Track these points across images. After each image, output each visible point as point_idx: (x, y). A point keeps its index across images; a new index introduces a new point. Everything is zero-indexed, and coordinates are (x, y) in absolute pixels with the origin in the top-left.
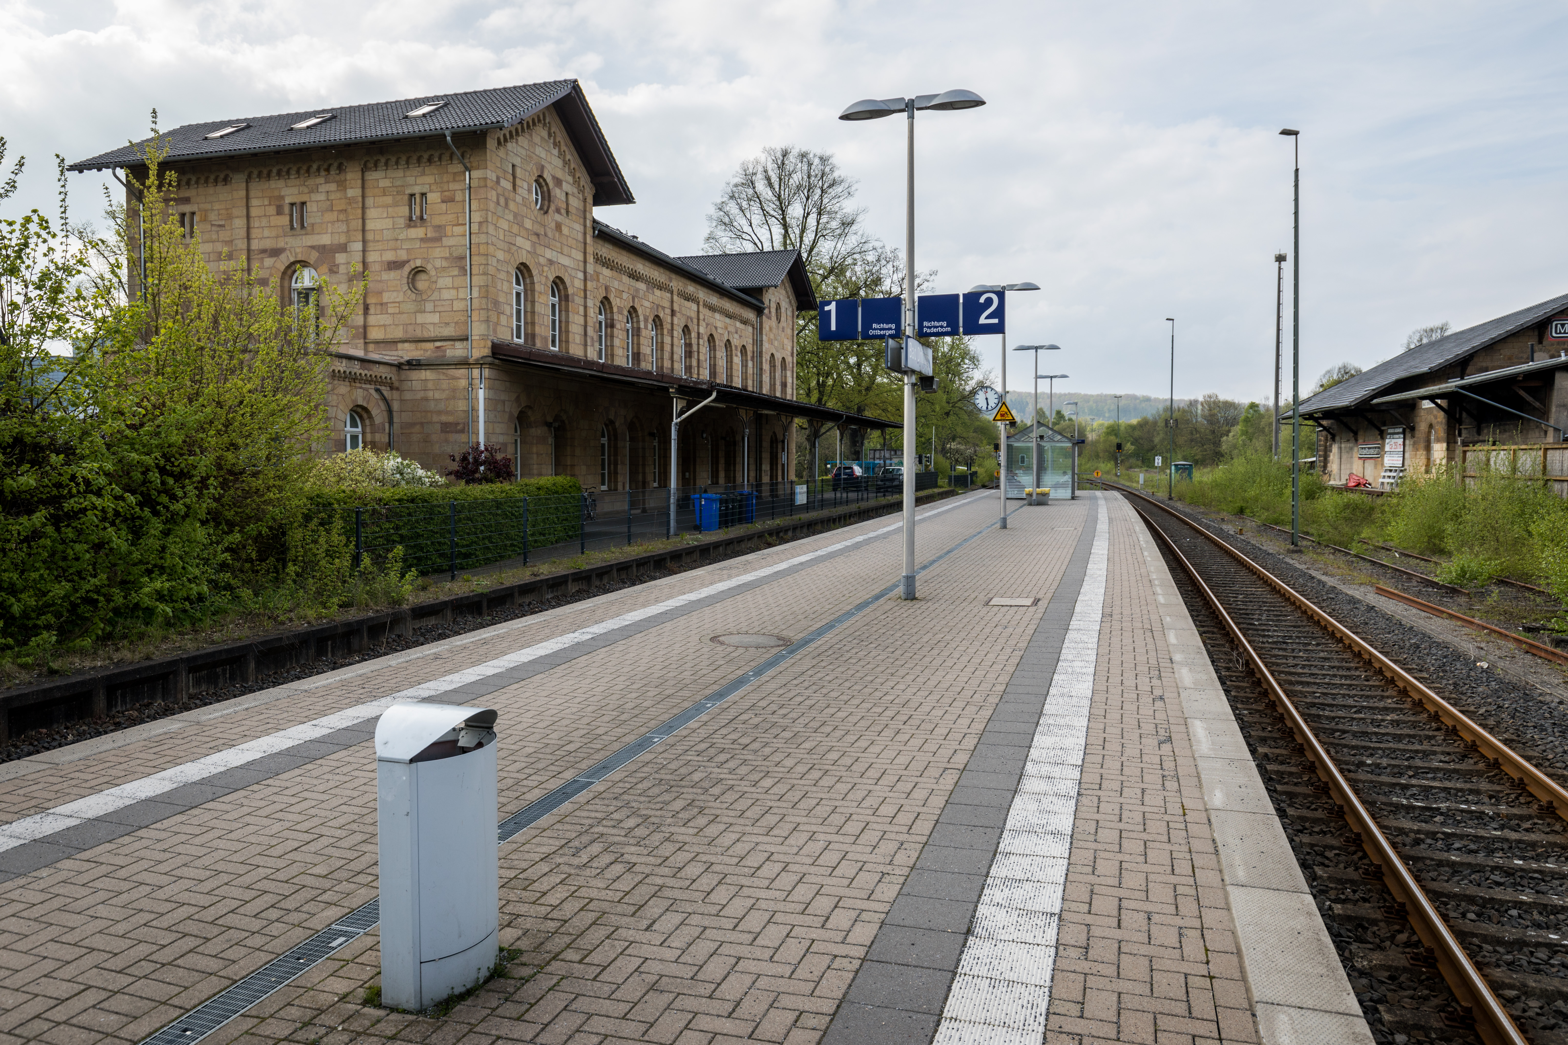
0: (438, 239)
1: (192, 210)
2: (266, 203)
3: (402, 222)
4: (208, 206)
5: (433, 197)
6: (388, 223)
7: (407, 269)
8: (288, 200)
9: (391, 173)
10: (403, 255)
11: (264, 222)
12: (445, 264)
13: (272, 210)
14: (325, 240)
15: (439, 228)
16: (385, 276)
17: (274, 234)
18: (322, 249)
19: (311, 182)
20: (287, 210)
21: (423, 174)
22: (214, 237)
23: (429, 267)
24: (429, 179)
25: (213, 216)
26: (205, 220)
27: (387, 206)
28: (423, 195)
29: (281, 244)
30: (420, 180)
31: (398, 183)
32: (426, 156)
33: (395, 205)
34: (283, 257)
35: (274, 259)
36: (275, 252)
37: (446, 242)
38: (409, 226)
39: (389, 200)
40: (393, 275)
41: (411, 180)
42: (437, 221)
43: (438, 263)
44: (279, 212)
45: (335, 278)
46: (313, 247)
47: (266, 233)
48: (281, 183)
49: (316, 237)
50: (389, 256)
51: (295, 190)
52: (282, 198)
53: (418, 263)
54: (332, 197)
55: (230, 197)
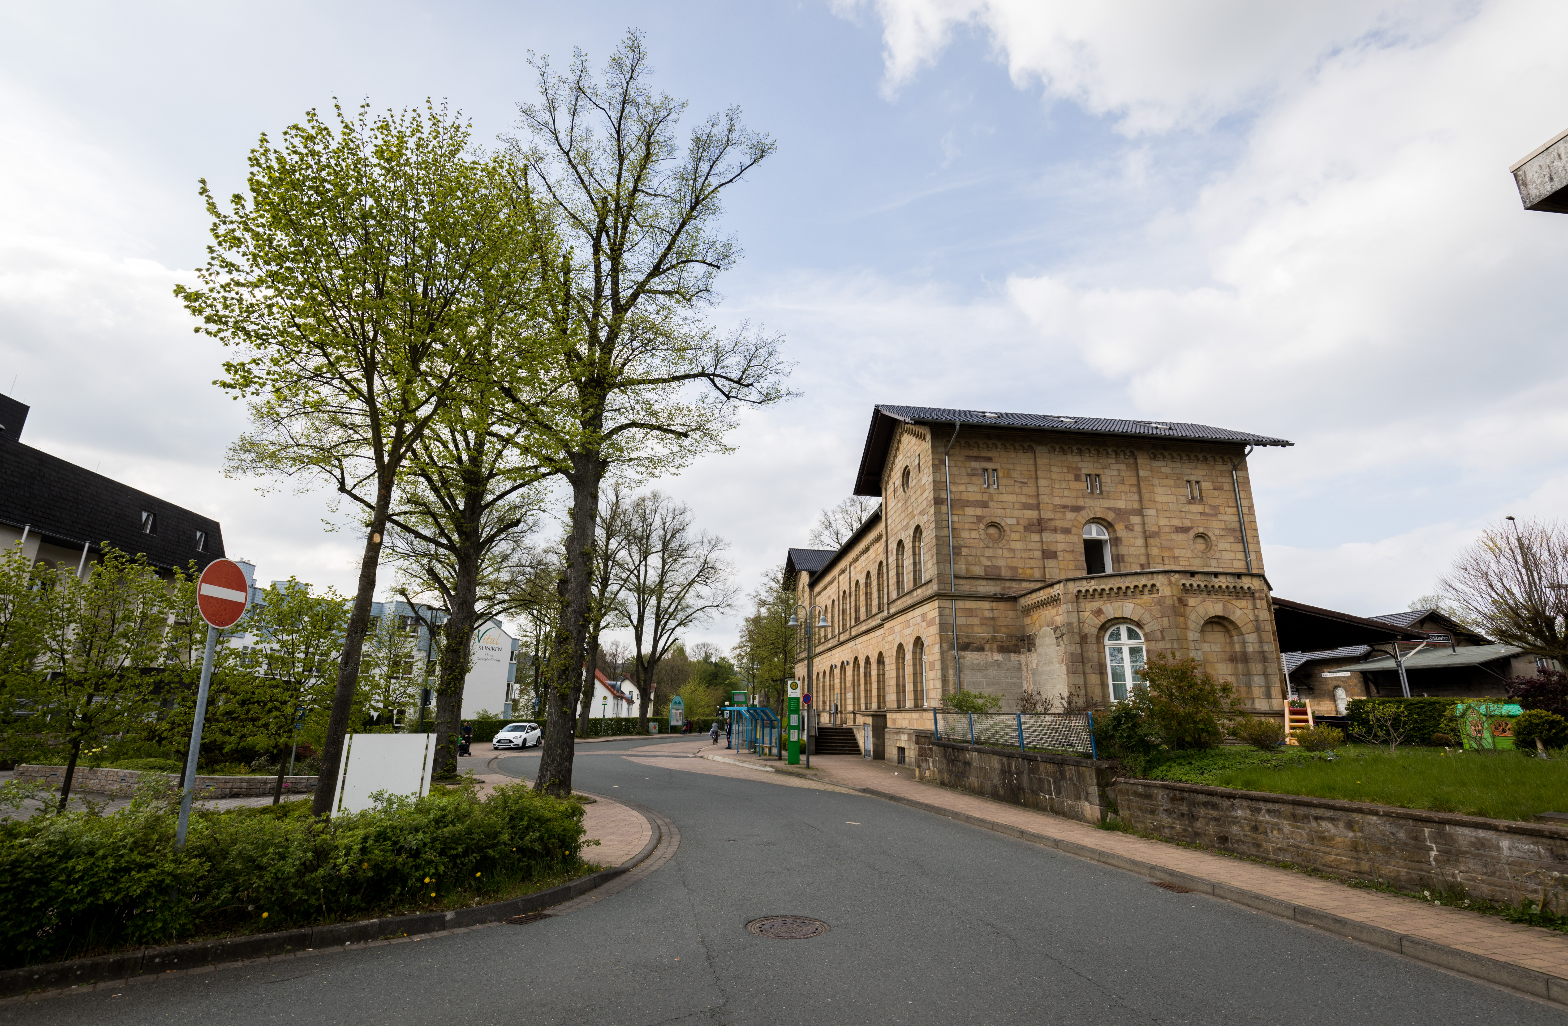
0: (1215, 515)
1: (994, 467)
2: (1065, 470)
3: (1183, 500)
4: (1011, 467)
5: (1205, 485)
6: (1173, 499)
7: (1192, 534)
8: (1084, 471)
9: (1170, 463)
10: (1188, 524)
11: (1064, 485)
12: (1222, 533)
13: (1071, 477)
14: (1121, 504)
15: (1214, 507)
16: (1174, 537)
17: (1074, 494)
18: (1117, 511)
19: (1104, 461)
20: (1083, 478)
21: (1196, 468)
22: (1018, 490)
23: (1210, 534)
24: (1202, 472)
25: (1015, 475)
26: (1008, 476)
27: (1171, 487)
28: (1197, 482)
29: (1081, 503)
30: (1194, 472)
31: (1177, 472)
32: (1200, 456)
33: (1177, 486)
34: (1083, 513)
35: (1075, 514)
36: (1077, 509)
37: (1220, 517)
38: (1189, 503)
39: (1172, 482)
40: (1180, 536)
41: (1188, 471)
42: (1211, 502)
43: (1217, 532)
44: (1077, 478)
45: (1131, 534)
46: (1110, 509)
47: (1066, 493)
48: (1077, 458)
49: (1112, 502)
50: (1177, 522)
51: (1091, 465)
52: (1080, 469)
53: (1201, 530)
54: (1123, 474)
55: (1032, 462)
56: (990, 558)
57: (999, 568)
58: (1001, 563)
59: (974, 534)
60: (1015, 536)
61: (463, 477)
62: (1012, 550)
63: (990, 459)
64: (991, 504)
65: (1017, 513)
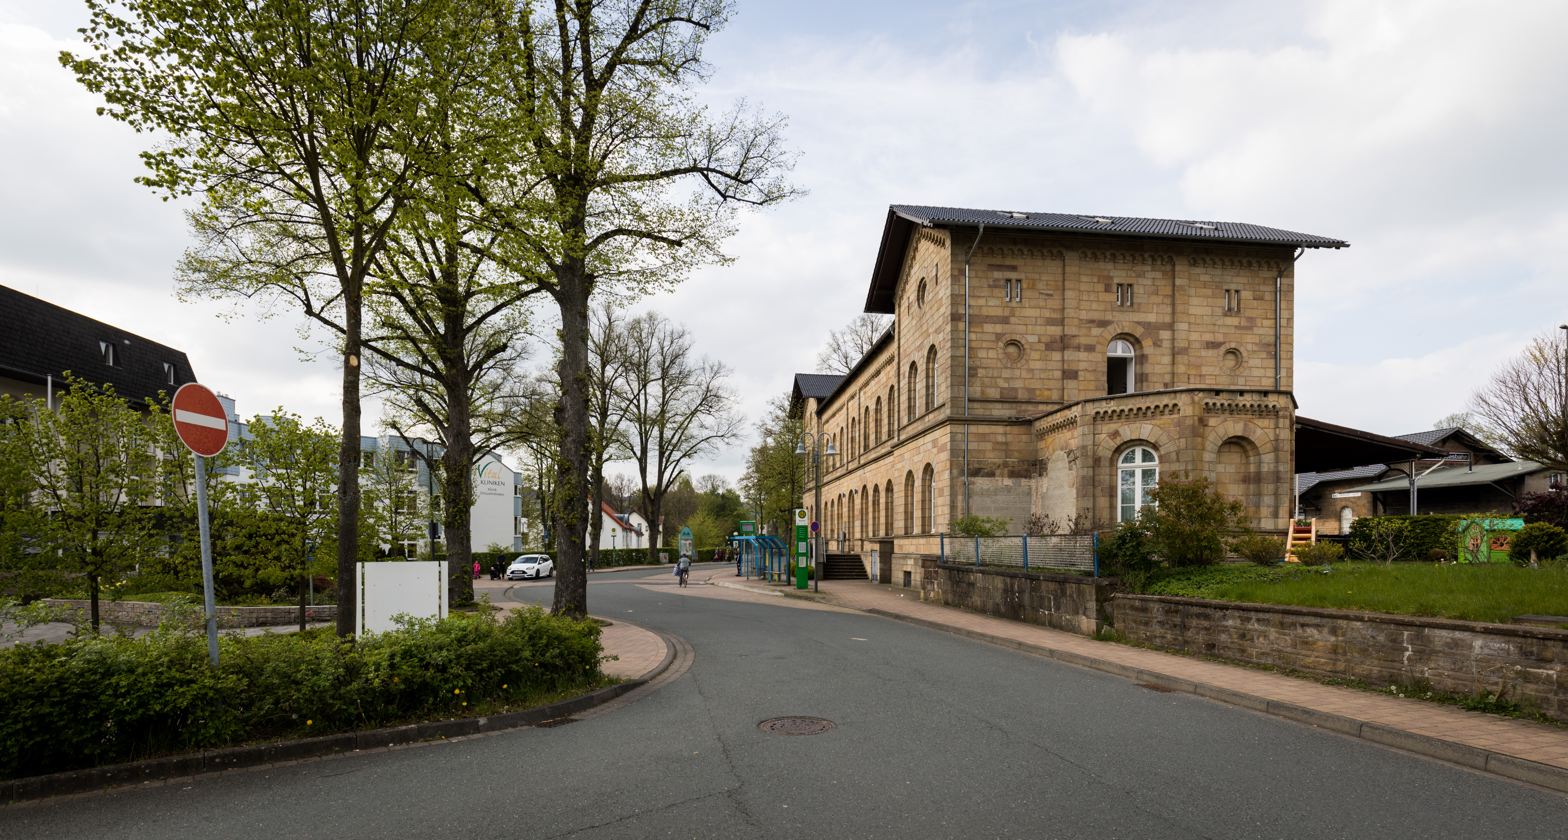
0: (1250, 328)
1: (1018, 277)
2: (1095, 280)
3: (1219, 311)
4: (1037, 276)
5: (1246, 294)
6: (1208, 310)
7: (1223, 349)
8: (1116, 281)
9: (1211, 271)
10: (1220, 338)
11: (1093, 297)
12: (1255, 348)
13: (1101, 287)
14: (1151, 318)
15: (1251, 319)
16: (1204, 353)
17: (1102, 307)
18: (1147, 326)
19: (1139, 268)
20: (1114, 288)
21: (1238, 275)
22: (1042, 303)
23: (1242, 349)
24: (1243, 280)
25: (1041, 286)
26: (1033, 287)
27: (1207, 297)
28: (1237, 291)
29: (1109, 317)
30: (1235, 280)
31: (1217, 279)
32: (1245, 261)
33: (1214, 296)
34: (1110, 328)
35: (1101, 329)
36: (1103, 324)
37: (1256, 330)
38: (1225, 315)
39: (1209, 292)
40: (1211, 352)
41: (1229, 278)
42: (1249, 313)
43: (1250, 347)
44: (1108, 289)
45: (1158, 351)
46: (1139, 323)
47: (1094, 306)
48: (1110, 266)
49: (1143, 315)
50: (1208, 337)
51: (1124, 273)
52: (1111, 278)
53: (1233, 345)
54: (1158, 283)
55: (1060, 270)
56: (1007, 380)
57: (1016, 389)
58: (1018, 384)
59: (992, 354)
60: (1035, 355)
61: (439, 298)
62: (1031, 371)
63: (1014, 268)
64: (1012, 320)
65: (1040, 330)
